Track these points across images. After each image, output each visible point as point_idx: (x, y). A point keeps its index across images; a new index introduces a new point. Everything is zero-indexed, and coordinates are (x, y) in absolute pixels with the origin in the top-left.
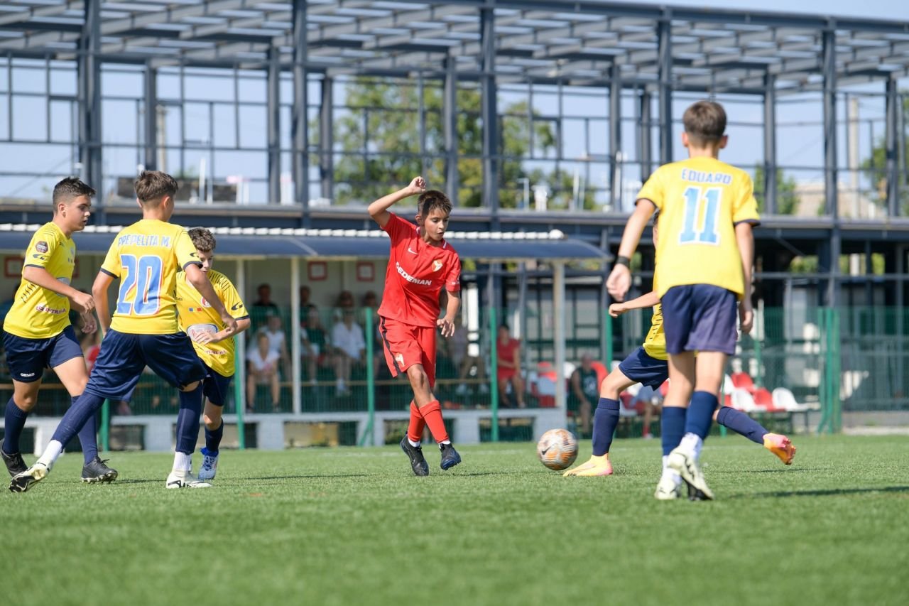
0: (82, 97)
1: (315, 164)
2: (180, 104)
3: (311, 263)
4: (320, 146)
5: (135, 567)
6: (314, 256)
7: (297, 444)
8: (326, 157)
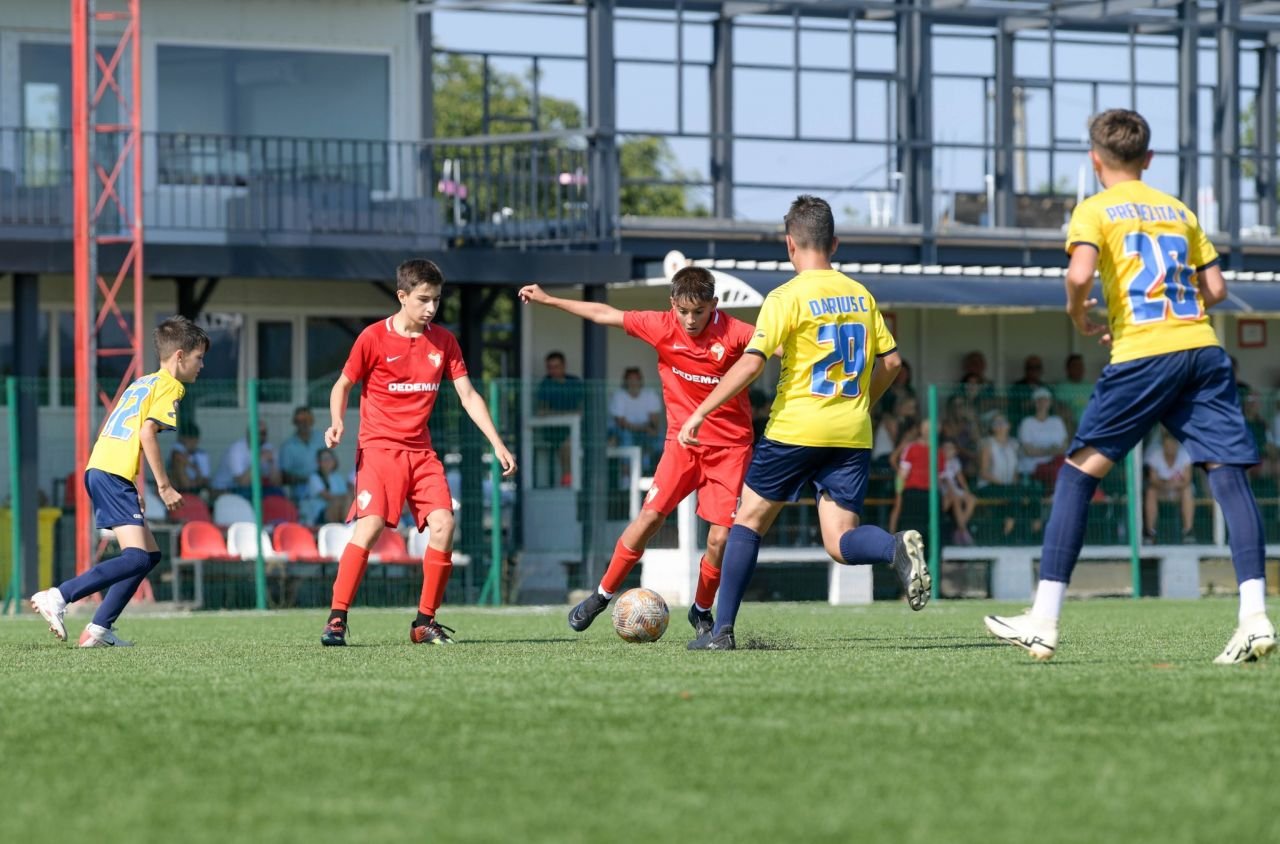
0: (903, 73)
1: (1249, 175)
2: (1049, 84)
3: (1243, 322)
4: (1256, 148)
5: (985, 771)
6: (1247, 311)
7: (1219, 590)
8: (1265, 164)
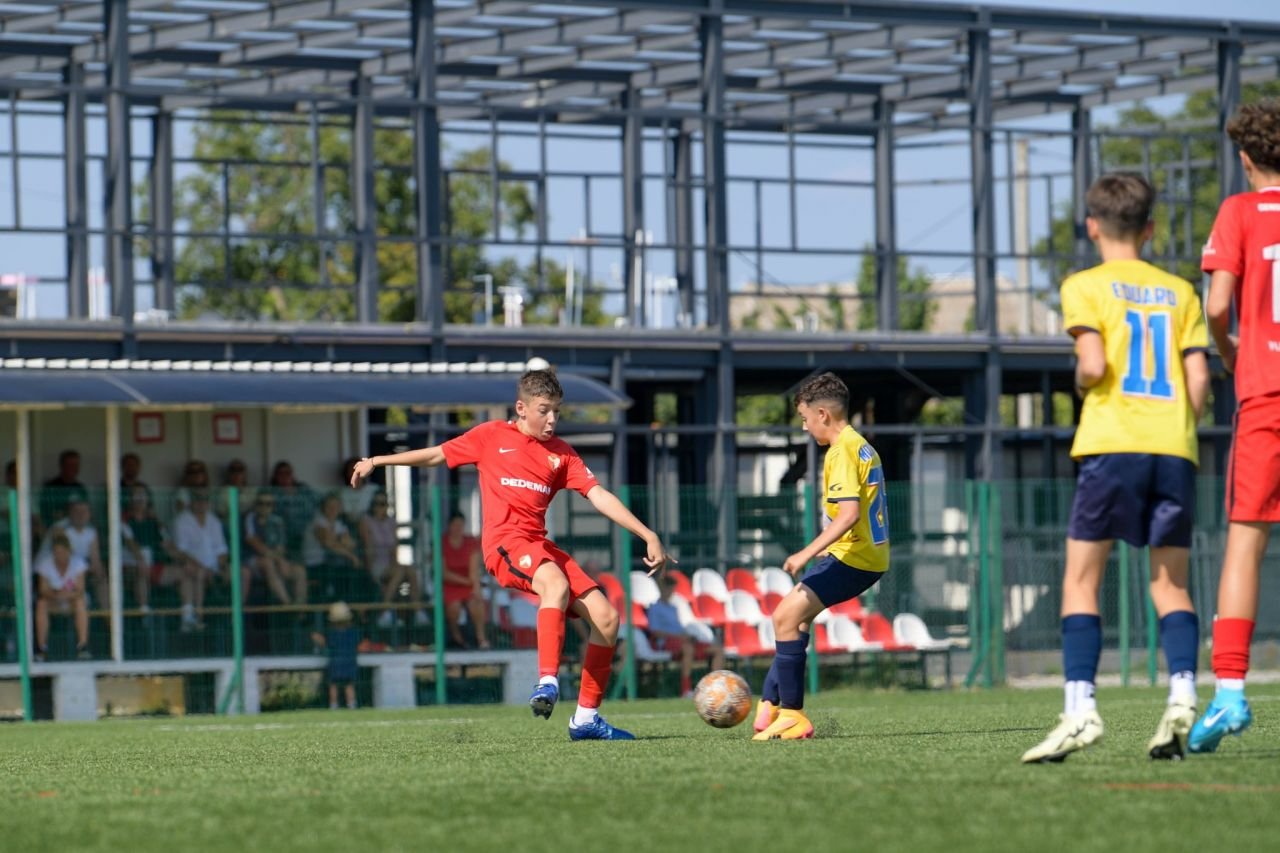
1: (143, 255)
3: (139, 415)
4: (151, 225)
6: (143, 404)
7: (118, 711)
8: (161, 242)
